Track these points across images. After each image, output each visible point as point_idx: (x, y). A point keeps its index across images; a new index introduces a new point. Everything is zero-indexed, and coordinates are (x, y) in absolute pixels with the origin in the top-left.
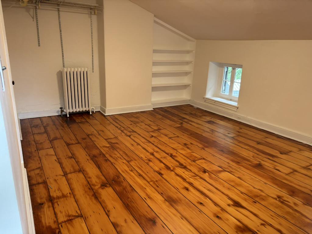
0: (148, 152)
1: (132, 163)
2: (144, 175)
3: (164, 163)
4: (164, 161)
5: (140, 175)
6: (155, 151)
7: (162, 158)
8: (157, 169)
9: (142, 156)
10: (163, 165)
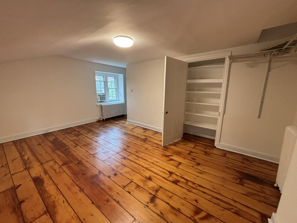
0: (141, 158)
1: (144, 148)
2: (135, 144)
3: (127, 151)
4: (128, 153)
5: (136, 144)
6: (137, 159)
7: (130, 155)
8: (130, 148)
9: (143, 154)
10: (128, 150)
